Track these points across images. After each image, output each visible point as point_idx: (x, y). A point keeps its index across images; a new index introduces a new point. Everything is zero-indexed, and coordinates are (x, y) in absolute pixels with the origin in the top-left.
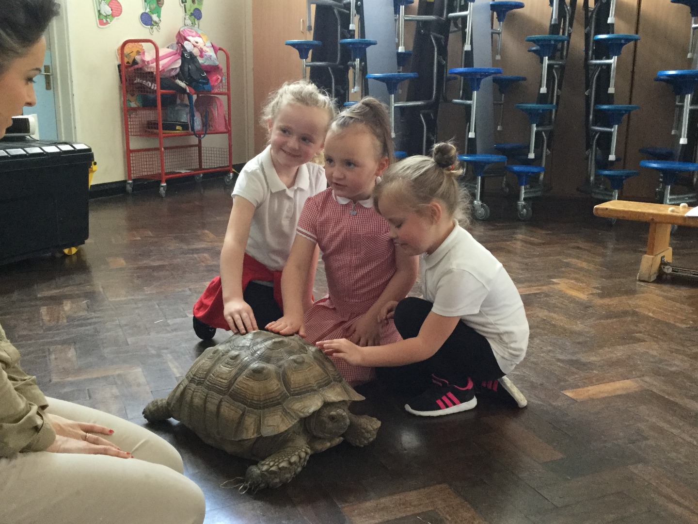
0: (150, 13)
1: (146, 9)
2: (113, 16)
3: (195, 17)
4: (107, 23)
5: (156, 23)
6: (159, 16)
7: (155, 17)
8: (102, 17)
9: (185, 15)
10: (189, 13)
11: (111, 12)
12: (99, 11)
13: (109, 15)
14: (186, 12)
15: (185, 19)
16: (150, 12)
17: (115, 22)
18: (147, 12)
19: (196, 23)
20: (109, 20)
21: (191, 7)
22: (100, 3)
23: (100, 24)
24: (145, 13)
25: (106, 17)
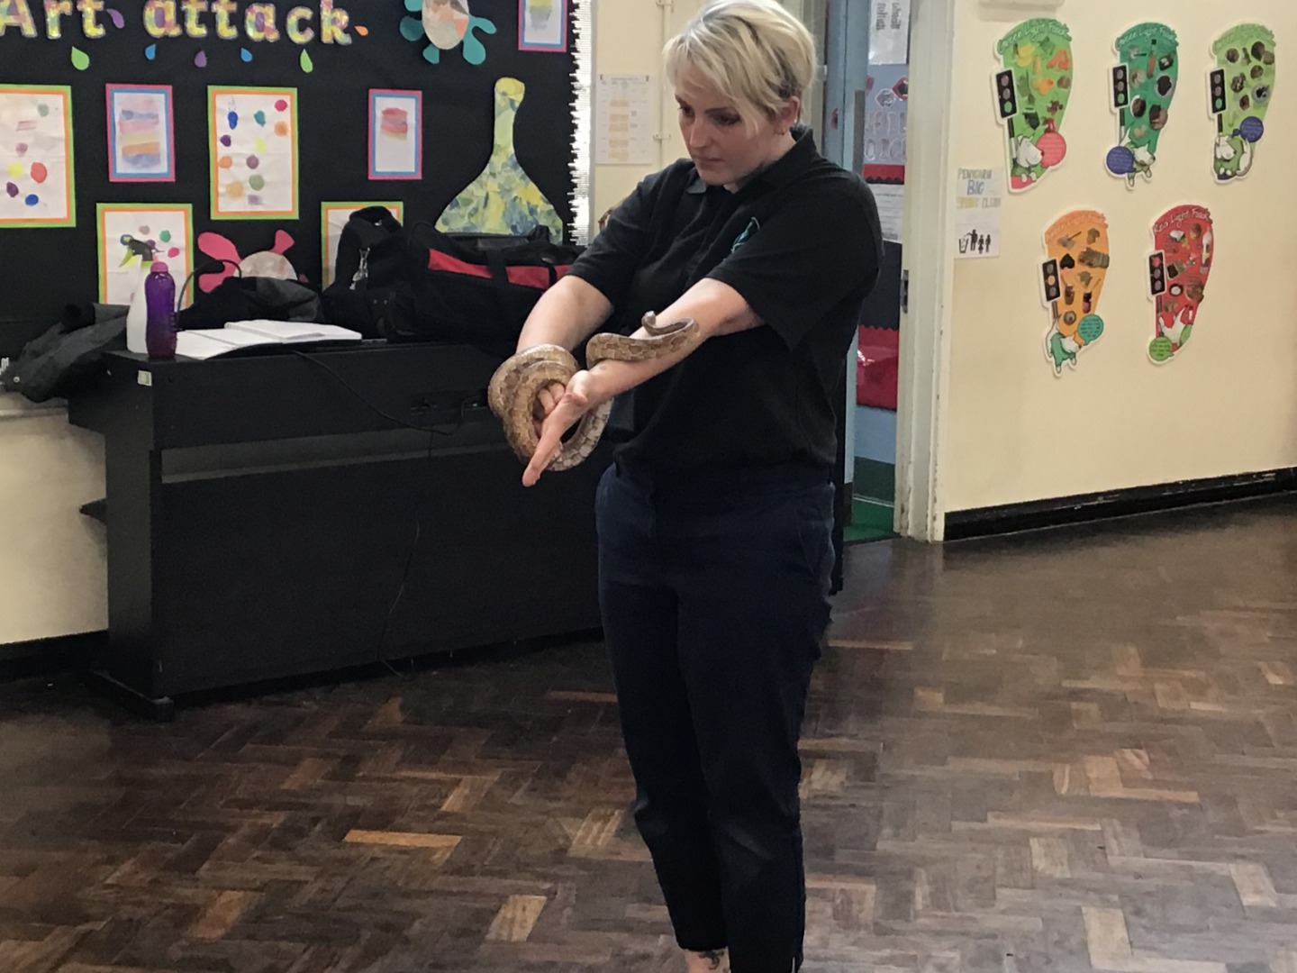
0: (1129, 147)
1: (1121, 140)
2: (1044, 165)
3: (1244, 137)
4: (1030, 181)
5: (1143, 165)
6: (1152, 150)
7: (1141, 154)
8: (1019, 171)
9: (1219, 136)
10: (1228, 130)
11: (1040, 157)
12: (1015, 162)
13: (1035, 166)
14: (1220, 129)
15: (1217, 145)
16: (1132, 143)
17: (1049, 181)
18: (1123, 144)
19: (1247, 147)
20: (1033, 175)
21: (1235, 116)
22: (1018, 144)
23: (1014, 186)
24: (1118, 148)
25: (1029, 170)
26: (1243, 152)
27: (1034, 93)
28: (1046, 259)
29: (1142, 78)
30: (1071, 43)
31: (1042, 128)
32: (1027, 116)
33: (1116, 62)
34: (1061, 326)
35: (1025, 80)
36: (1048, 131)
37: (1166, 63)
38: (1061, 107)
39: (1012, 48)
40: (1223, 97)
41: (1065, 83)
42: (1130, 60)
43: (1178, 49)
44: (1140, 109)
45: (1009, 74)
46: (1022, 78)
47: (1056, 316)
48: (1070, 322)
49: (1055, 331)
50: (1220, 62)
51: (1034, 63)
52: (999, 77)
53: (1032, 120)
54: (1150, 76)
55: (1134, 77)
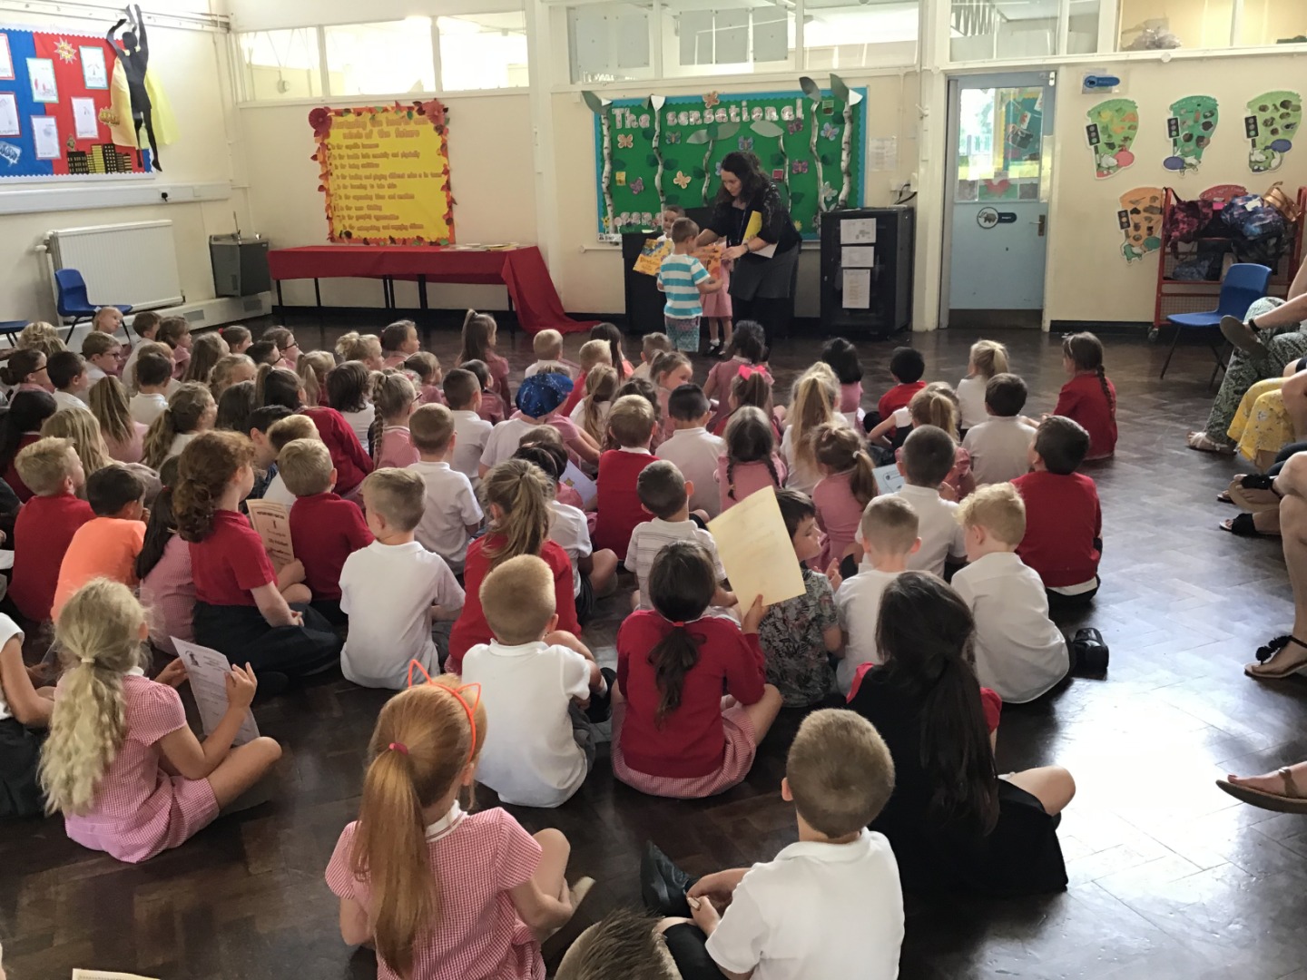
0: (1181, 157)
1: (1174, 153)
2: (1118, 166)
3: (1275, 149)
4: (1109, 173)
5: (1191, 165)
6: (1198, 157)
7: (1190, 160)
8: (1101, 169)
9: (1254, 150)
10: (1262, 147)
11: (1116, 163)
12: (1099, 165)
13: (1113, 167)
14: (1254, 146)
15: (1251, 154)
16: (1183, 154)
17: (1123, 173)
18: (1176, 156)
19: (1277, 155)
20: (1111, 171)
21: (1266, 139)
22: (1101, 157)
23: (1098, 176)
24: (1173, 157)
25: (1109, 168)
26: (1274, 157)
27: (1111, 133)
28: (1120, 210)
29: (1190, 123)
30: (1138, 110)
31: (1117, 149)
32: (1107, 144)
33: (1171, 116)
34: (1131, 241)
35: (1105, 129)
36: (1122, 150)
37: (1208, 114)
38: (1131, 139)
39: (1097, 114)
40: (1256, 129)
41: (1133, 128)
42: (1181, 115)
43: (1218, 108)
44: (1189, 138)
45: (1095, 125)
46: (1103, 127)
47: (1127, 236)
48: (1137, 239)
49: (1126, 243)
50: (1252, 112)
51: (1112, 120)
52: (1088, 128)
53: (1111, 146)
54: (1196, 121)
55: (1184, 122)
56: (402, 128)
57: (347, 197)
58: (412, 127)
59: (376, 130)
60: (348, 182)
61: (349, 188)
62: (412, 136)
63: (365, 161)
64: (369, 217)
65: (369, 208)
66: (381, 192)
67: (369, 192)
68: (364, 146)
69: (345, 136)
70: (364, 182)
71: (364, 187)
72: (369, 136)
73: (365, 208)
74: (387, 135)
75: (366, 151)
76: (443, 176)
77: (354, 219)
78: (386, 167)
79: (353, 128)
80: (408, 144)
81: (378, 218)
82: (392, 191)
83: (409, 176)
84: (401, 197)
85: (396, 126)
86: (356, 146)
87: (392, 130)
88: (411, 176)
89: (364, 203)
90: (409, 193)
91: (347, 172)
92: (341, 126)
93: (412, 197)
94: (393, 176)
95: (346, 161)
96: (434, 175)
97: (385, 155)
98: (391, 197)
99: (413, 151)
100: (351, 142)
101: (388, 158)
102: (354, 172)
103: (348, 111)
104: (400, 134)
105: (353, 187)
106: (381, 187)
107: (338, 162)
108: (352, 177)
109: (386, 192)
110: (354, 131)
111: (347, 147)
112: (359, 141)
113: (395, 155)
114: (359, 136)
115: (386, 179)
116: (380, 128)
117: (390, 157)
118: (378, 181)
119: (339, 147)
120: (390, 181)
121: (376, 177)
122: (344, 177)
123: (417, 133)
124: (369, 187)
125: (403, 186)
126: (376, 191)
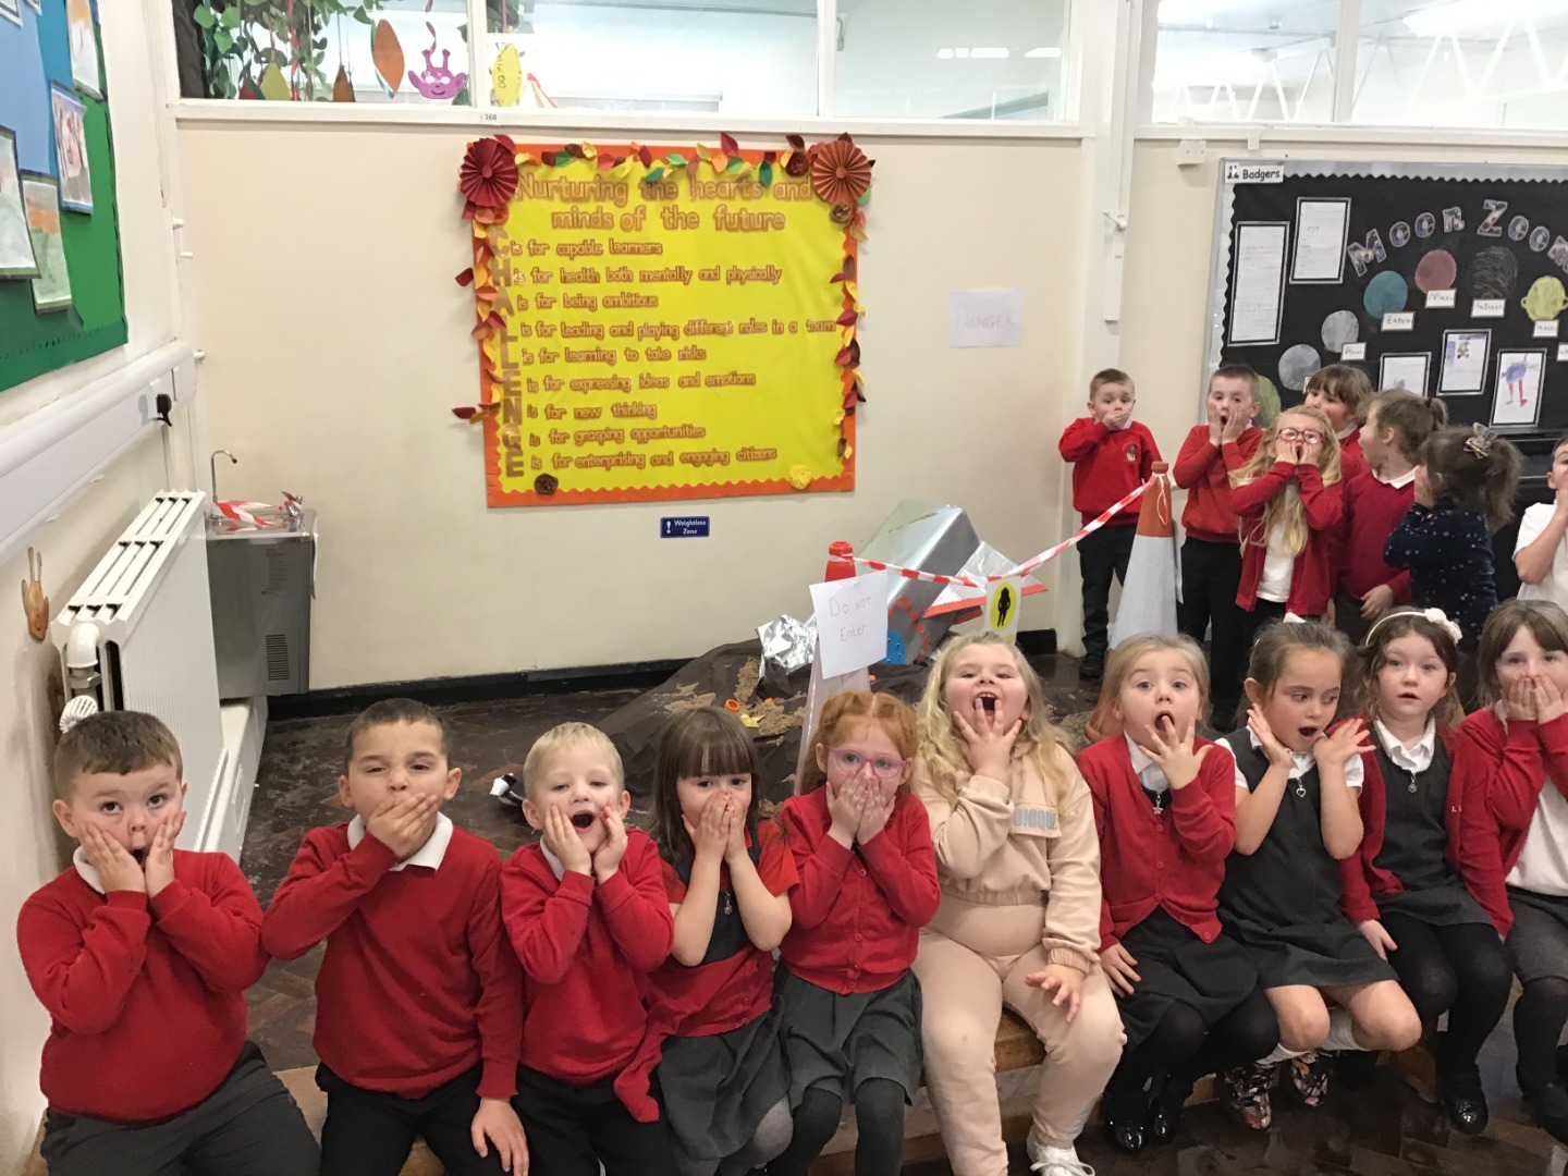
56: (735, 206)
57: (552, 385)
58: (766, 204)
59: (654, 208)
60: (557, 343)
61: (561, 361)
62: (764, 228)
63: (616, 289)
64: (617, 437)
65: (620, 411)
66: (658, 369)
67: (623, 369)
68: (616, 249)
69: (557, 222)
70: (608, 344)
71: (610, 359)
72: (634, 222)
73: (607, 415)
74: (691, 222)
75: (616, 262)
76: (840, 328)
77: (571, 442)
78: (676, 303)
79: (585, 199)
80: (748, 250)
81: (641, 437)
82: (690, 368)
83: (744, 330)
84: (714, 382)
85: (717, 202)
86: (589, 248)
87: (706, 209)
88: (752, 327)
89: (603, 399)
90: (742, 370)
91: (556, 315)
92: (546, 191)
93: (749, 381)
94: (697, 328)
95: (555, 289)
96: (813, 328)
97: (681, 275)
98: (689, 382)
99: (761, 266)
100: (574, 236)
101: (686, 283)
102: (576, 317)
103: (574, 152)
104: (726, 223)
105: (571, 357)
106: (661, 356)
107: (529, 290)
108: (568, 332)
109: (675, 369)
110: (589, 207)
111: (562, 250)
112: (601, 237)
113: (710, 276)
114: (600, 222)
115: (675, 337)
116: (670, 204)
117: (695, 277)
118: (649, 342)
119: (536, 249)
120: (685, 341)
121: (647, 331)
122: (545, 331)
123: (777, 223)
124: (621, 358)
125: (723, 355)
126: (644, 366)
